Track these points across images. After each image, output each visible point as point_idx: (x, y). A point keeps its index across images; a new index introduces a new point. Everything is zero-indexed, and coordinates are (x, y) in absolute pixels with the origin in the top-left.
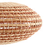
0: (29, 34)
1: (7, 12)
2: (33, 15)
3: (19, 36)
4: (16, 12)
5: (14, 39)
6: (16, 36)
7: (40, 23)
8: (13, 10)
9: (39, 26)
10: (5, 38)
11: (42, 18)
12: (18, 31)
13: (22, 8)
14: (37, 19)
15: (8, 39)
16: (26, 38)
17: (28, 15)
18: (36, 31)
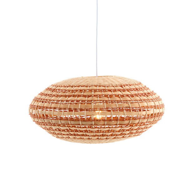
0: (143, 127)
1: (110, 93)
2: (150, 97)
3: (128, 130)
4: (124, 93)
5: (120, 135)
6: (124, 130)
7: (161, 110)
8: (119, 90)
9: (160, 115)
10: (107, 134)
11: (164, 101)
12: (126, 122)
13: (132, 87)
14: (157, 103)
15: (112, 135)
16: (138, 133)
17: (143, 98)
18: (155, 122)
